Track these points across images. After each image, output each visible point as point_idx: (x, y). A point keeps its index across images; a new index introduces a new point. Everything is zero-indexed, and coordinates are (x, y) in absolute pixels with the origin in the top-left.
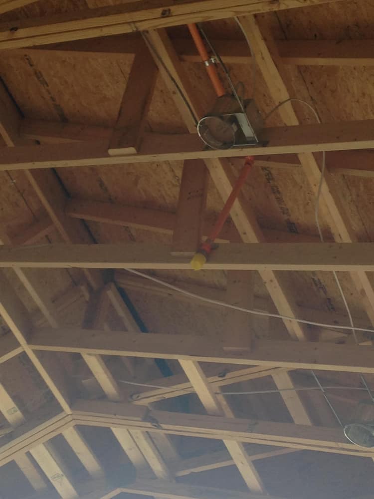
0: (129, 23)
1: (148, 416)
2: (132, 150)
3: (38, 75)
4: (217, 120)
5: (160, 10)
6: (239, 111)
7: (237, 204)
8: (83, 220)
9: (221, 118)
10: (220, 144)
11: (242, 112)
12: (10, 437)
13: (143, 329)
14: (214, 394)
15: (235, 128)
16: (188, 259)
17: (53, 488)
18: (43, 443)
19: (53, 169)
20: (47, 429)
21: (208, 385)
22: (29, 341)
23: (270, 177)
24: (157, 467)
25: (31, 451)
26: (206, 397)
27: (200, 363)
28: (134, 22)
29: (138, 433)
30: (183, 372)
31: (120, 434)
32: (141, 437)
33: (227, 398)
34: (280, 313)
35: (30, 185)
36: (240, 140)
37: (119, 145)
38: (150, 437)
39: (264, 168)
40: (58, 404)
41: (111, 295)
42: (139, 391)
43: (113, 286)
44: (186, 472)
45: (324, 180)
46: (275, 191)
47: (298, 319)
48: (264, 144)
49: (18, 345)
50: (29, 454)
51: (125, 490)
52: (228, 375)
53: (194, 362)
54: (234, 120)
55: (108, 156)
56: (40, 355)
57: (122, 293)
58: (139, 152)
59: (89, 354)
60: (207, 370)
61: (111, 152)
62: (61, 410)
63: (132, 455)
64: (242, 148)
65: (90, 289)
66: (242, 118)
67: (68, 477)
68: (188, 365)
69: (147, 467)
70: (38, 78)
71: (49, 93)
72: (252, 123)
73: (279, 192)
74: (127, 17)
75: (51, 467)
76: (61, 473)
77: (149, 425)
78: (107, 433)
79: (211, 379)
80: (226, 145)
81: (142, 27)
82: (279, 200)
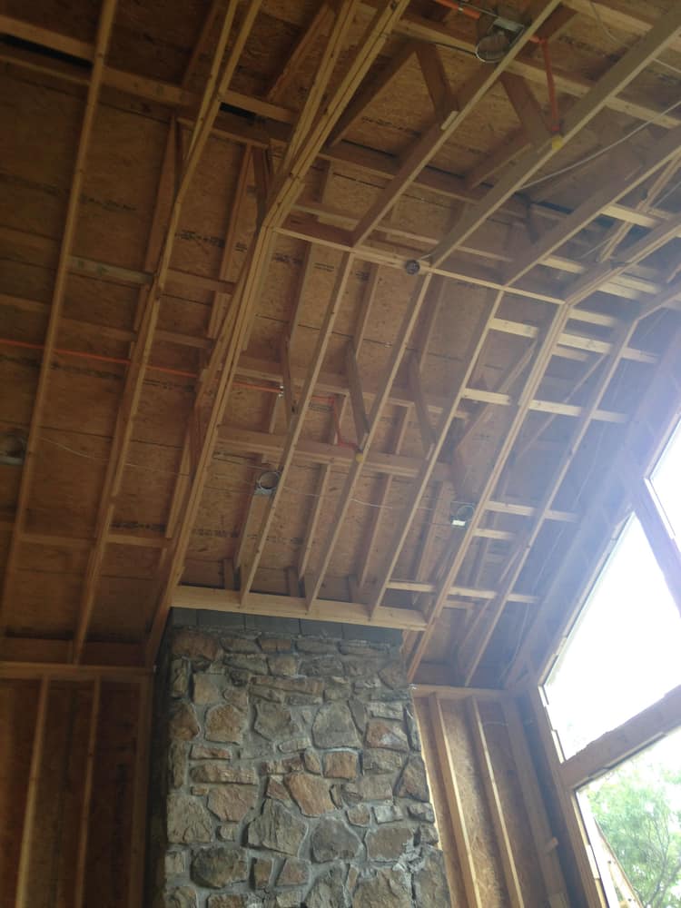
0: (380, 36)
1: (614, 264)
2: (454, 113)
3: (380, 123)
4: (487, 40)
5: (389, 8)
6: (494, 19)
7: (556, 79)
8: (483, 184)
9: (486, 35)
10: (503, 54)
11: (496, 18)
12: (540, 345)
13: (569, 212)
14: (647, 215)
15: (501, 33)
16: (549, 148)
17: (594, 353)
18: (564, 332)
19: (427, 166)
20: (558, 322)
21: (640, 212)
22: (502, 283)
23: (569, 41)
24: (649, 288)
25: (560, 342)
26: (642, 221)
27: (618, 202)
28: (381, 33)
29: (617, 279)
30: (615, 219)
31: (607, 288)
32: (622, 279)
33: (658, 207)
34: (646, 119)
35: (432, 193)
36: (512, 37)
37: (445, 118)
38: (629, 275)
39: (560, 39)
40: (553, 304)
41: (538, 212)
42: (597, 254)
43: (534, 206)
44: (673, 276)
45: (595, 4)
46: (582, 45)
47: (663, 111)
48: (529, 24)
49: (498, 291)
50: (559, 345)
51: (641, 318)
52: (649, 194)
53: (614, 206)
54: (497, 28)
55: (443, 132)
56: (515, 285)
57: (544, 204)
58: (459, 110)
59: (545, 259)
60: (628, 202)
61: (443, 127)
62: (556, 306)
63: (627, 294)
64: (518, 41)
65: (521, 220)
66: (500, 21)
67: (596, 339)
68: (611, 211)
69: (643, 294)
70: (381, 124)
71: (395, 127)
72: (510, 19)
73: (584, 44)
74: (375, 33)
75: (581, 342)
76: (588, 340)
77: (619, 268)
78: (598, 294)
79: (638, 207)
80: (506, 50)
81: (388, 30)
82: (590, 49)
